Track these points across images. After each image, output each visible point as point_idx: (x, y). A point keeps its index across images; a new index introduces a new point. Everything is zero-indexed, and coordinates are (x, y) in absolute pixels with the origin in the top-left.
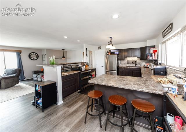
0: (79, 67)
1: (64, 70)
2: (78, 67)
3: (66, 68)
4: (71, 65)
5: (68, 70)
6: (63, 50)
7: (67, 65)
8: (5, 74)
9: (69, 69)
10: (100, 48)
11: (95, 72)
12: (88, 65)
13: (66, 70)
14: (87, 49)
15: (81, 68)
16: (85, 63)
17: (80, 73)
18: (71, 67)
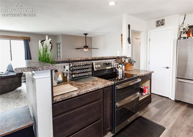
0: (112, 69)
1: (74, 76)
2: (108, 68)
3: (79, 71)
4: (93, 63)
5: (84, 74)
6: (86, 34)
7: (81, 63)
8: (8, 70)
9: (86, 74)
10: (160, 23)
11: (149, 81)
12: (131, 63)
13: (80, 75)
14: (129, 26)
15: (114, 71)
16: (126, 58)
17: (113, 86)
18: (93, 68)
